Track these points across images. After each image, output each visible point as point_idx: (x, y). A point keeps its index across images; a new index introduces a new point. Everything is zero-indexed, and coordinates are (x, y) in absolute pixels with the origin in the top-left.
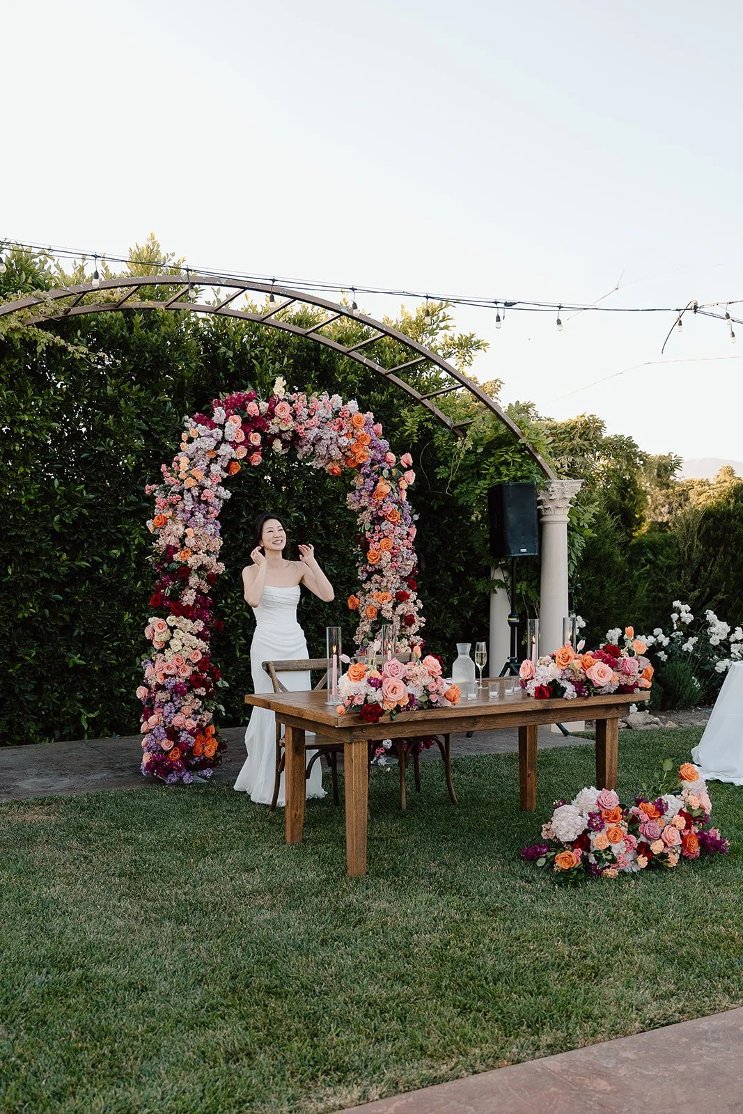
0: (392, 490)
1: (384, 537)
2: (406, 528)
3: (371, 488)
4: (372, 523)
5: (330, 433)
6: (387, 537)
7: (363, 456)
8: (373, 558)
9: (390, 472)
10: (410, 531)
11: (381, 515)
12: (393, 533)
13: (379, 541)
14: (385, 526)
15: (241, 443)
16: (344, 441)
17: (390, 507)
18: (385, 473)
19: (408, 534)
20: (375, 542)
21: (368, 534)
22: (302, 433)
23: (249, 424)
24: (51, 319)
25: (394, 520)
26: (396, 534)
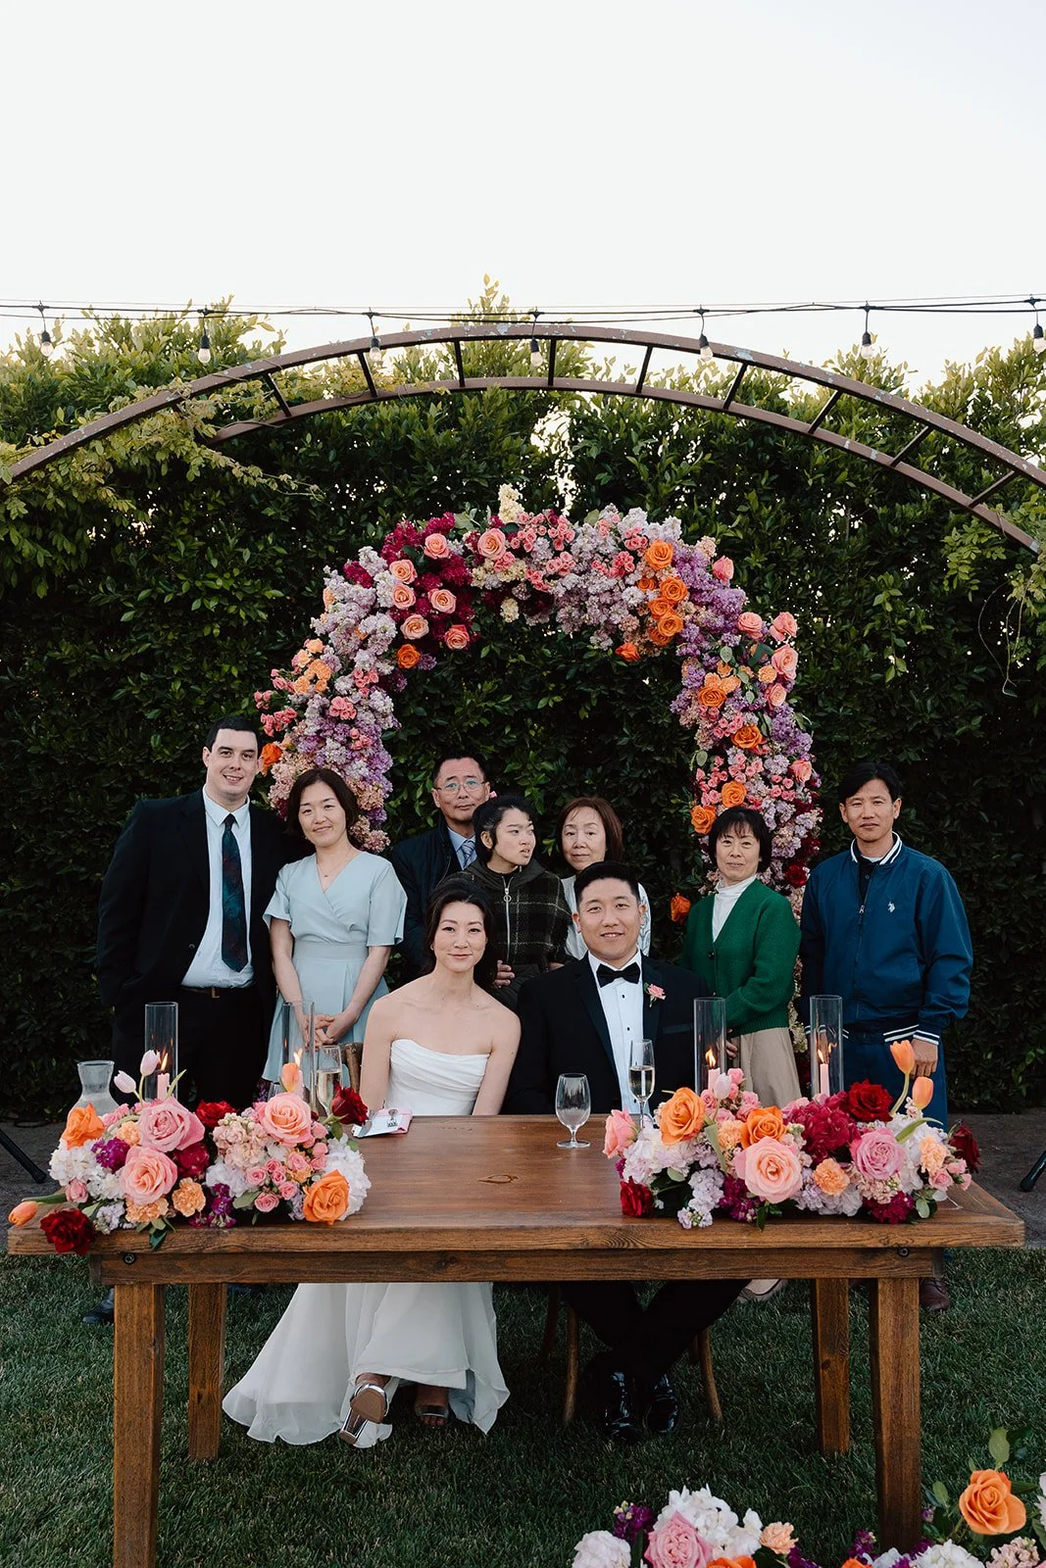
0: (743, 685)
1: (730, 779)
2: (783, 760)
3: (696, 684)
4: (711, 753)
5: (600, 582)
6: (733, 779)
7: (672, 623)
8: (700, 822)
9: (736, 650)
10: (796, 766)
11: (720, 736)
12: (743, 771)
13: (719, 789)
14: (736, 757)
15: (413, 609)
16: (634, 595)
17: (736, 719)
18: (726, 653)
19: (790, 773)
20: (712, 788)
21: (700, 774)
22: (540, 585)
23: (431, 572)
24: (264, 426)
25: (748, 746)
26: (749, 774)
